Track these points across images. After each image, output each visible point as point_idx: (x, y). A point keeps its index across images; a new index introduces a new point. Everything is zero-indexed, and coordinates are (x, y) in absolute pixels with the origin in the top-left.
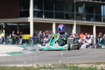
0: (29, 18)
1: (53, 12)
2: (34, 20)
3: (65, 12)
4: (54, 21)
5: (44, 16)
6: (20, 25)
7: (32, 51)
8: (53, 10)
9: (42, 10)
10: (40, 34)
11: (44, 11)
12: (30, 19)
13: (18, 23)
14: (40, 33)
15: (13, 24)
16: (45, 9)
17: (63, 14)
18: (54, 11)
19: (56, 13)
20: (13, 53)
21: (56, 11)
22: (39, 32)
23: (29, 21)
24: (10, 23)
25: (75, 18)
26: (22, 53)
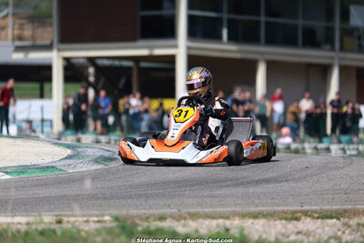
1: (258, 23)
2: (189, 48)
3: (300, 22)
4: (261, 53)
5: (225, 33)
6: (143, 64)
7: (96, 161)
8: (258, 14)
9: (220, 15)
11: (225, 16)
13: (137, 59)
15: (117, 63)
16: (229, 12)
17: (295, 28)
18: (263, 19)
19: (267, 24)
20: (23, 169)
21: (270, 20)
25: (337, 45)
26: (57, 169)
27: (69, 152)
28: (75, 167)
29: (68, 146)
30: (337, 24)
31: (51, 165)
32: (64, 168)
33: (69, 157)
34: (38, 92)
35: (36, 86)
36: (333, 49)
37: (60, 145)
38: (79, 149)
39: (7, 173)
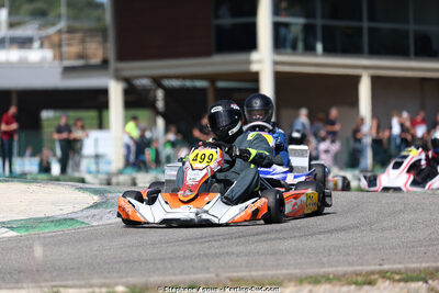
0: (254, 56)
1: (360, 29)
2: (276, 63)
3: (412, 27)
4: (365, 68)
5: (319, 47)
6: (221, 84)
8: (360, 19)
9: (312, 21)
10: (304, 125)
11: (319, 22)
12: (260, 62)
13: (212, 78)
14: (303, 118)
15: (188, 84)
16: (323, 17)
17: (405, 34)
18: (365, 24)
19: (371, 30)
20: (33, 223)
21: (374, 25)
22: (297, 116)
23: (254, 68)
24: (177, 77)
26: (77, 221)
27: (96, 198)
28: (101, 219)
29: (95, 192)
31: (70, 216)
32: (86, 221)
33: (96, 206)
34: (96, 122)
35: (93, 114)
37: (87, 189)
38: (110, 195)
39: (12, 228)
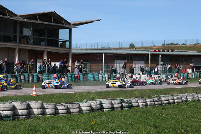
25: (18, 41)
30: (18, 34)
36: (16, 42)
